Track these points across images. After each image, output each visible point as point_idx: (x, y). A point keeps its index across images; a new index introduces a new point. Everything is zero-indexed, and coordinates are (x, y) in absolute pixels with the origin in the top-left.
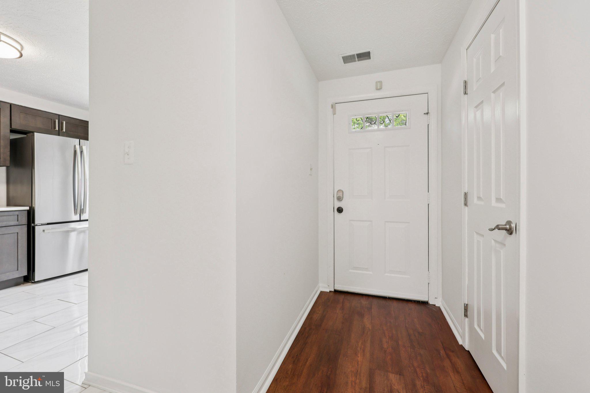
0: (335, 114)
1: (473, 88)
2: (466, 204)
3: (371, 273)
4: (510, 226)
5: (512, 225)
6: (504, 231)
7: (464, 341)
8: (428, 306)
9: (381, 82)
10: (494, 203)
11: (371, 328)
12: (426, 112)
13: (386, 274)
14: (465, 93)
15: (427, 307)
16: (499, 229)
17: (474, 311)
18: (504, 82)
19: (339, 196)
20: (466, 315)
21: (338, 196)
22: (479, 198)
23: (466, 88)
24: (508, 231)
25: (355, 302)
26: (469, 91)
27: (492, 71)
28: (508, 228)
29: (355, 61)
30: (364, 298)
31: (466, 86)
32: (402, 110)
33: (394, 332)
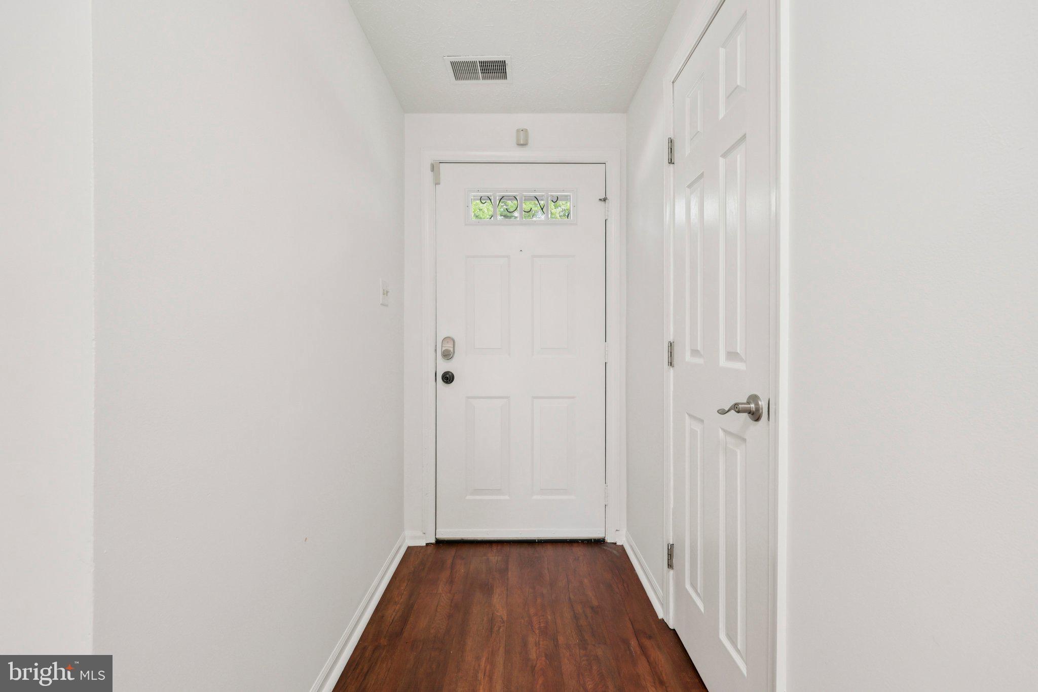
0: (439, 184)
1: (683, 151)
2: (671, 364)
3: (507, 497)
4: (757, 404)
5: (760, 403)
6: (745, 415)
7: (667, 612)
8: (604, 547)
9: (525, 131)
10: (723, 362)
11: (505, 618)
12: (603, 197)
13: (535, 497)
14: (671, 162)
15: (604, 549)
16: (738, 412)
17: (684, 557)
18: (745, 135)
19: (447, 351)
20: (670, 566)
21: (444, 349)
22: (695, 352)
23: (671, 152)
24: (753, 414)
25: (477, 561)
26: (676, 159)
27: (721, 116)
28: (754, 409)
29: (477, 78)
30: (495, 548)
31: (671, 149)
32: (562, 190)
33: (549, 617)
